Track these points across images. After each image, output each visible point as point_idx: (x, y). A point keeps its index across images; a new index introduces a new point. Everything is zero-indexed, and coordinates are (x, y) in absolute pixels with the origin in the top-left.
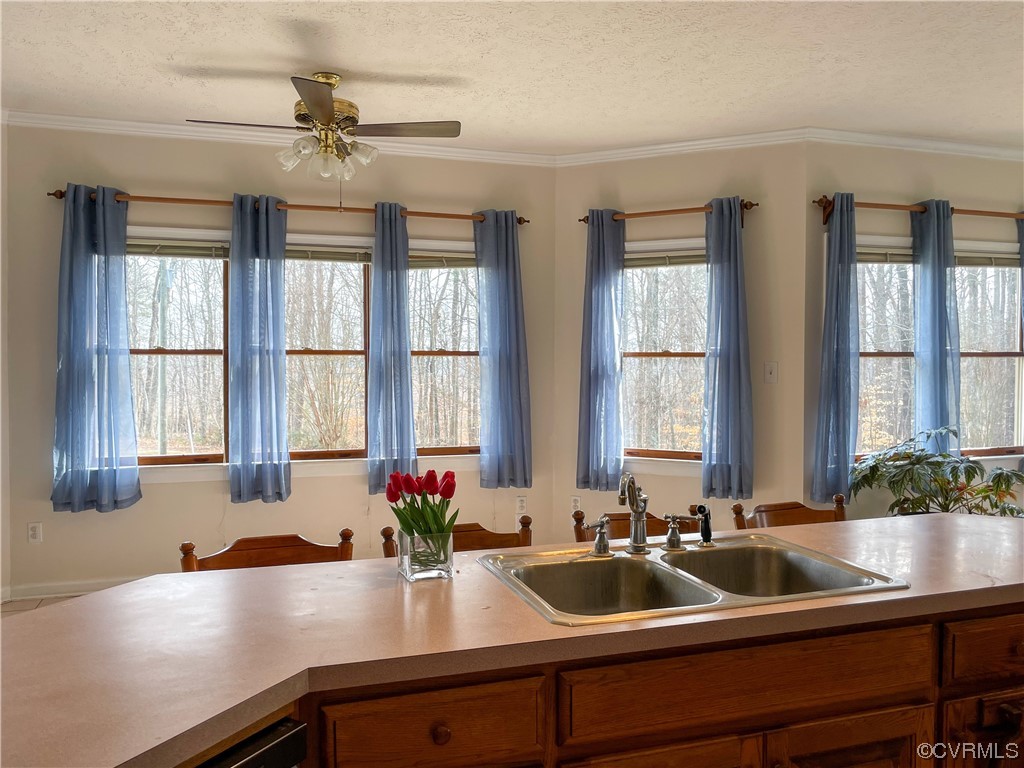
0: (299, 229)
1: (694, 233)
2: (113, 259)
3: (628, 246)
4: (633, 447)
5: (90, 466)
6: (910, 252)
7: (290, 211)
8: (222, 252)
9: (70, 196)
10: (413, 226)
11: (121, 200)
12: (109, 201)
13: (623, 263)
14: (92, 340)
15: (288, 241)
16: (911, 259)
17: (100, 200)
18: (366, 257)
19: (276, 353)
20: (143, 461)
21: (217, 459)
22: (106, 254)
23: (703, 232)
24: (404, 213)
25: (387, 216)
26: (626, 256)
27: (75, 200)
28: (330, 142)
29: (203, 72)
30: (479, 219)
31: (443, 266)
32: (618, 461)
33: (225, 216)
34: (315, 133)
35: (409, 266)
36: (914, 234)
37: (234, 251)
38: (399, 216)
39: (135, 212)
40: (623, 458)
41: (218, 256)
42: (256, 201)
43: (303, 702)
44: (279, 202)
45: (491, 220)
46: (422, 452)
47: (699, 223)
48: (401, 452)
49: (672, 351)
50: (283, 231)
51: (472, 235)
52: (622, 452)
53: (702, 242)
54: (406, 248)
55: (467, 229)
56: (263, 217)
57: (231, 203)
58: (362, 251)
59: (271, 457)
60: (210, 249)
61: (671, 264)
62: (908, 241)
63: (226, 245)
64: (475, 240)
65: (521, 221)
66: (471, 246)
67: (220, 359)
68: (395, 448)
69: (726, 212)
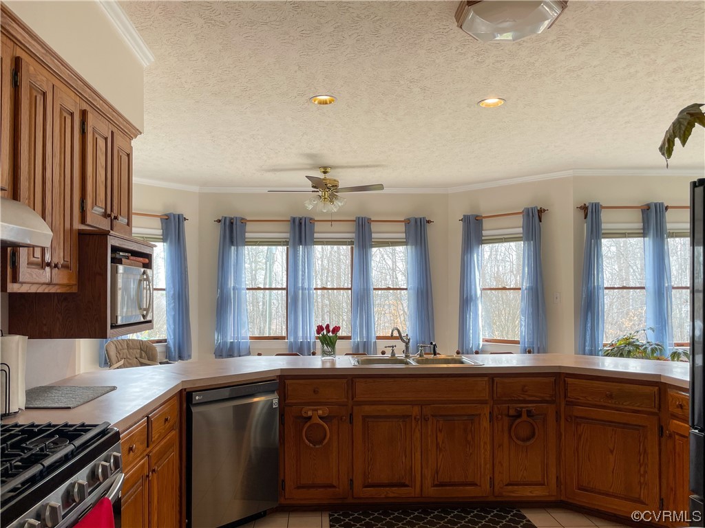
0: (320, 231)
1: (517, 225)
2: (239, 248)
3: (484, 233)
4: (487, 337)
5: (230, 340)
6: (642, 231)
7: (316, 223)
8: (285, 243)
9: (223, 221)
10: (374, 227)
11: (243, 221)
12: (238, 223)
13: (481, 241)
14: (231, 284)
15: (315, 237)
16: (642, 235)
17: (235, 223)
18: (351, 243)
19: (309, 289)
20: (252, 338)
21: (283, 338)
22: (237, 246)
23: (522, 225)
24: (369, 221)
25: (361, 223)
26: (483, 238)
27: (225, 223)
28: (326, 196)
29: (275, 170)
30: (407, 222)
31: (389, 246)
32: (479, 344)
33: (287, 227)
34: (320, 193)
35: (372, 246)
36: (644, 222)
37: (291, 243)
38: (366, 223)
39: (249, 227)
40: (481, 343)
41: (284, 245)
42: (300, 219)
43: (280, 377)
44: (311, 219)
45: (413, 222)
46: (378, 338)
47: (519, 220)
48: (368, 337)
49: (507, 287)
50: (313, 232)
51: (404, 230)
52: (481, 340)
53: (521, 230)
54: (371, 237)
55: (402, 227)
56: (303, 227)
57: (289, 221)
58: (350, 240)
59: (307, 339)
60: (280, 242)
61: (505, 242)
62: (641, 225)
63: (288, 240)
64: (406, 233)
65: (429, 222)
66: (403, 235)
67: (284, 292)
68: (364, 335)
69: (531, 214)
